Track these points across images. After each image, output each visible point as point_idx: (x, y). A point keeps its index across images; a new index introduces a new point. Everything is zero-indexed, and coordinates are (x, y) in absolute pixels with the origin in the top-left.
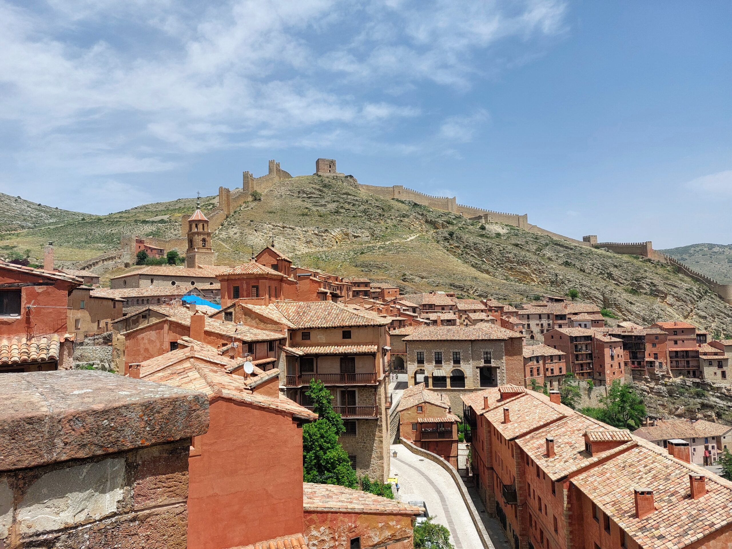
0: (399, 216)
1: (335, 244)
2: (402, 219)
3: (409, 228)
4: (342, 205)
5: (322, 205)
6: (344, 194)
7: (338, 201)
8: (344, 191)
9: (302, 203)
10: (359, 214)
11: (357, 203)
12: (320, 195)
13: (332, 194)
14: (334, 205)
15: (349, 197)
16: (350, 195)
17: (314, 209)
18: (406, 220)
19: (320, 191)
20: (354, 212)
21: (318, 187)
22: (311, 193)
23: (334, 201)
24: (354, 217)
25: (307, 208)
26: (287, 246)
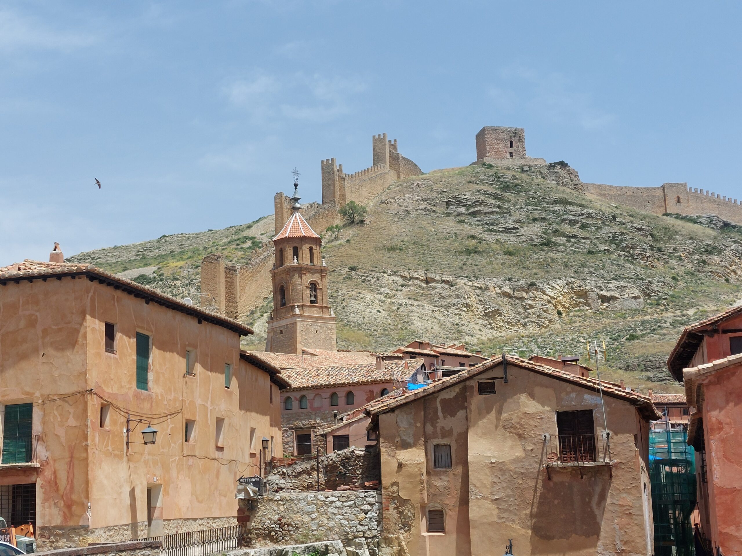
0: (697, 250)
1: (556, 317)
2: (705, 257)
3: (727, 280)
4: (555, 227)
5: (507, 230)
6: (556, 202)
7: (543, 219)
8: (555, 196)
9: (459, 227)
10: (602, 247)
11: (591, 221)
12: (499, 207)
13: (527, 205)
14: (537, 228)
15: (570, 208)
16: (571, 204)
17: (490, 238)
18: (716, 259)
19: (497, 197)
20: (588, 242)
21: (491, 190)
22: (475, 204)
23: (535, 220)
24: (590, 252)
25: (473, 237)
26: (442, 325)
